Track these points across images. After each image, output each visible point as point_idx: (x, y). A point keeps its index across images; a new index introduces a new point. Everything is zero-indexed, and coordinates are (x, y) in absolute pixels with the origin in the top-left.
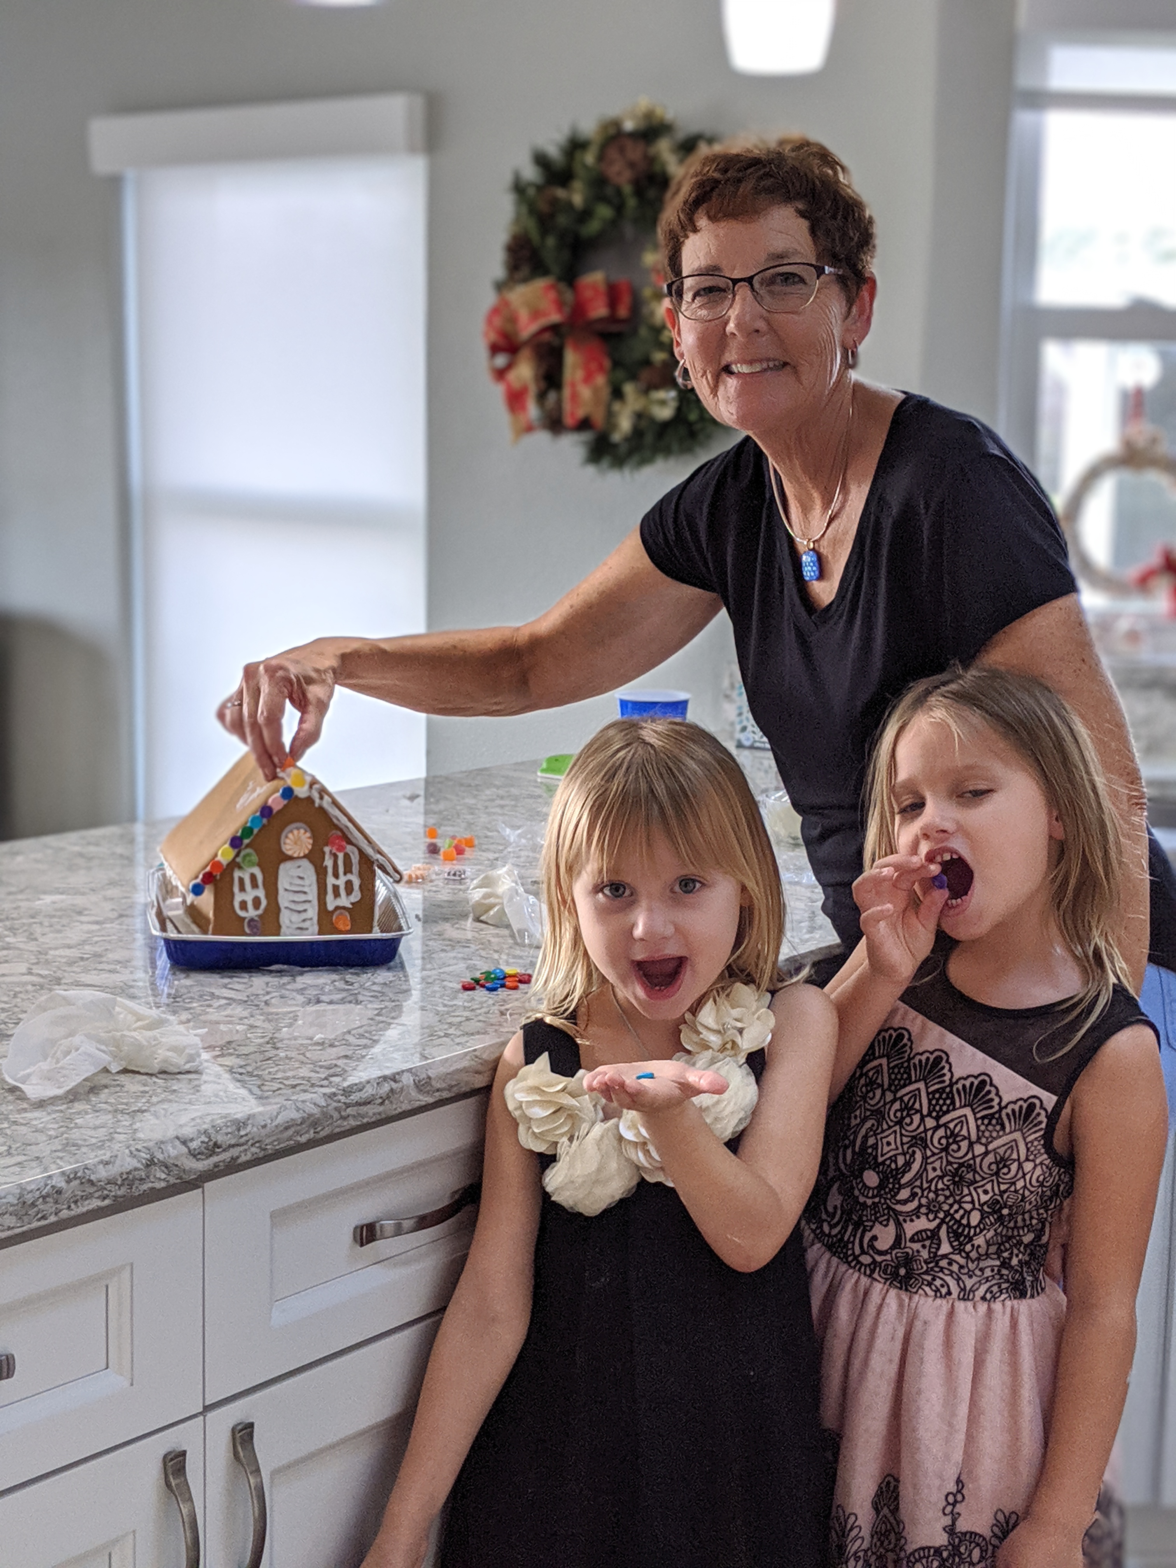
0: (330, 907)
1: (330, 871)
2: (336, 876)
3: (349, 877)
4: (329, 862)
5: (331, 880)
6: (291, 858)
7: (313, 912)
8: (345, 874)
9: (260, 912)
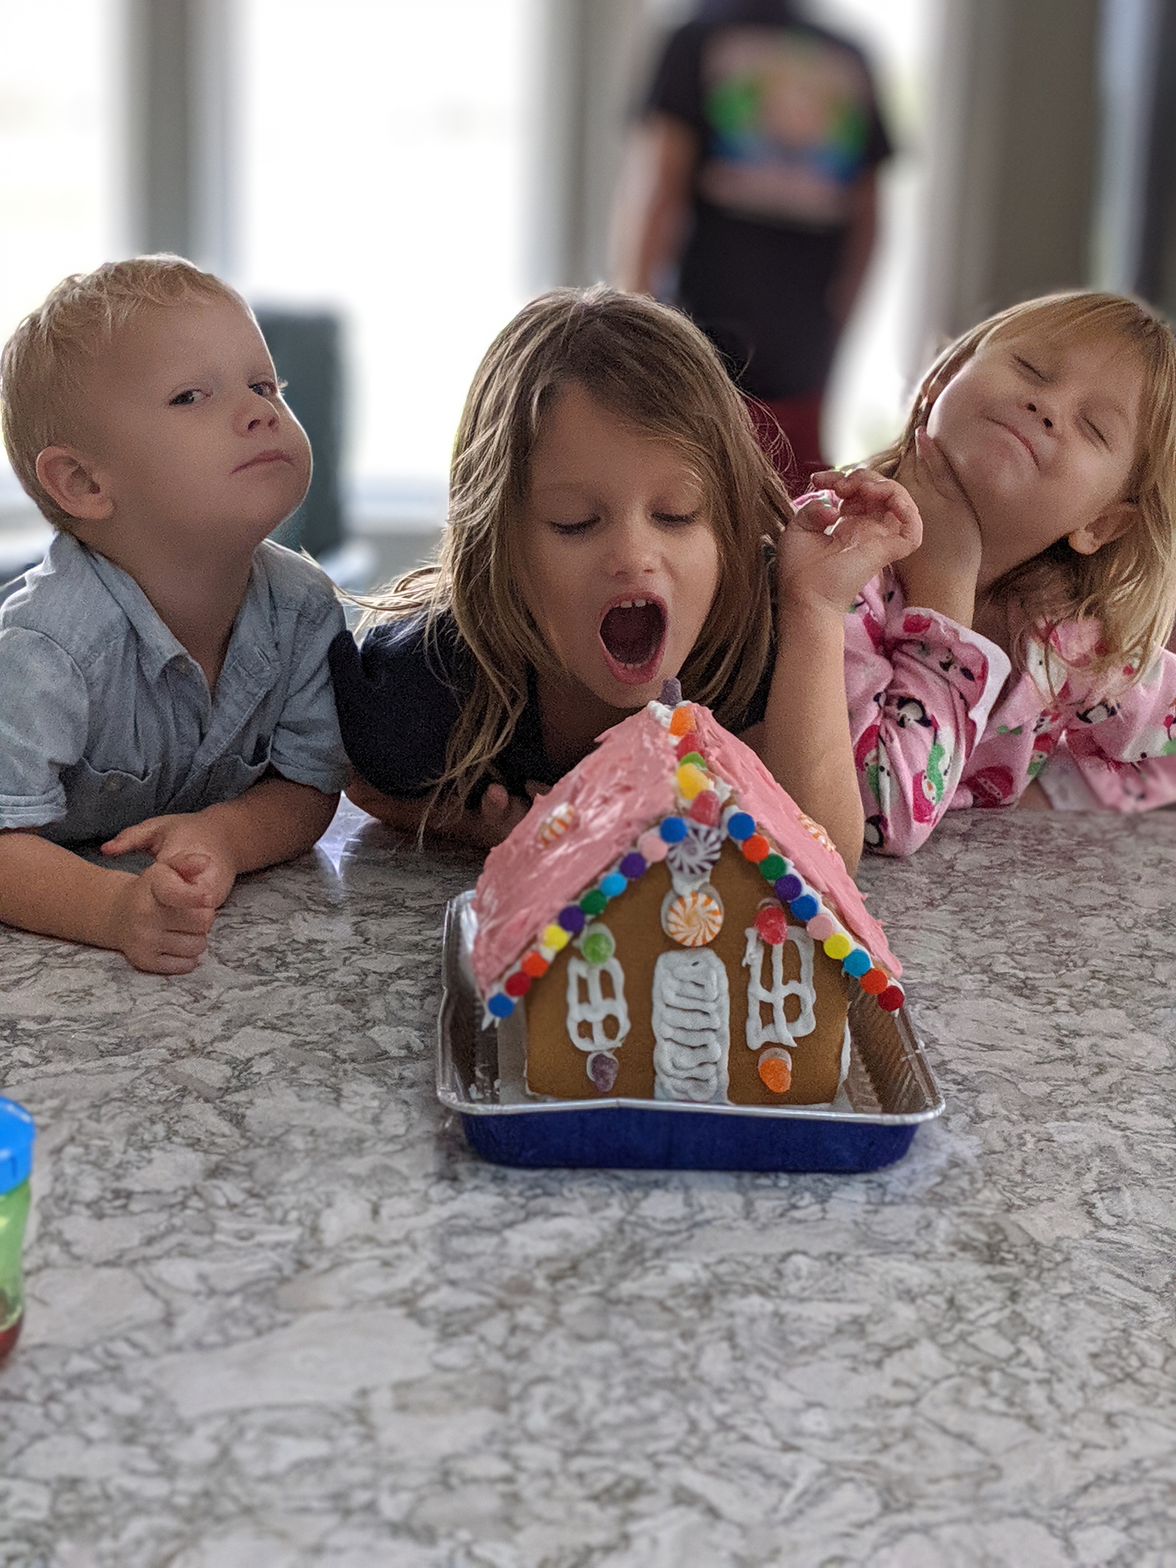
0: (754, 1043)
1: (756, 973)
2: (768, 983)
3: (794, 987)
4: (754, 955)
5: (757, 992)
6: (679, 947)
7: (720, 1051)
8: (785, 982)
9: (617, 1043)
